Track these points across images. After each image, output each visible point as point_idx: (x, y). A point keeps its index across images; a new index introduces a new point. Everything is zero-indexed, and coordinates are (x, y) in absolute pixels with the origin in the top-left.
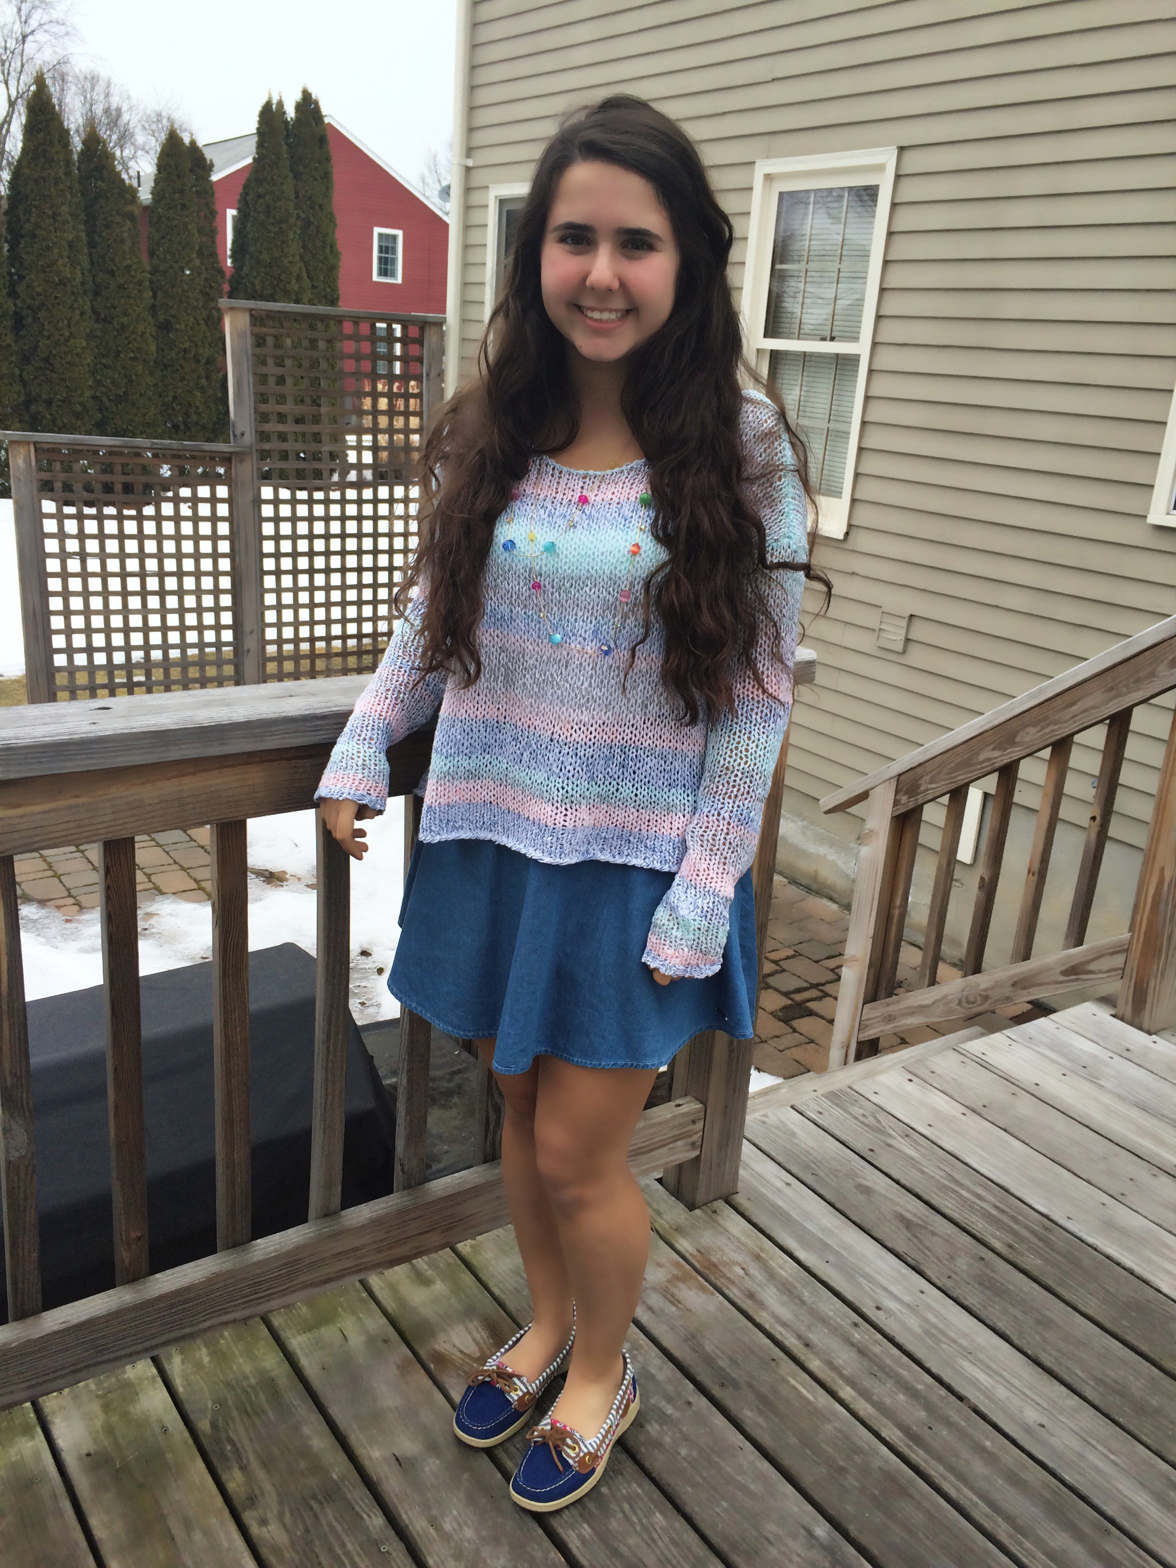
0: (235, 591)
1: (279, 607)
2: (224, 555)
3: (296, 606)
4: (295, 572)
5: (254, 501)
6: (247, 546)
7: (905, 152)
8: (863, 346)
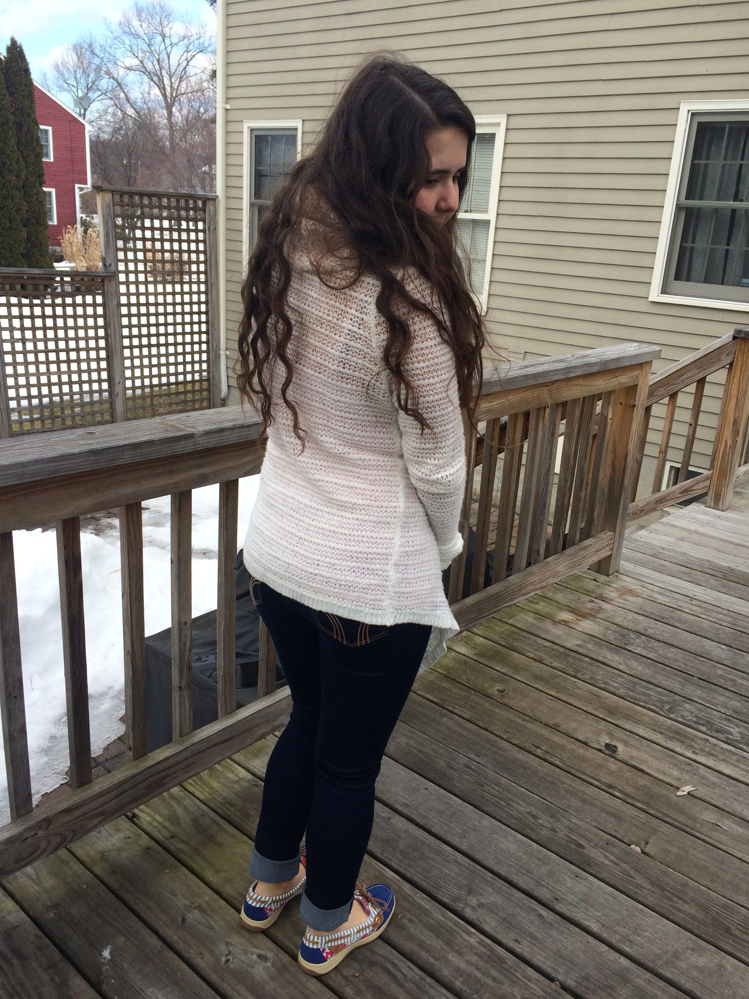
0: (108, 359)
1: (133, 368)
2: (102, 338)
3: (142, 367)
4: (141, 347)
5: (117, 305)
6: (114, 331)
7: (511, 117)
8: (491, 216)
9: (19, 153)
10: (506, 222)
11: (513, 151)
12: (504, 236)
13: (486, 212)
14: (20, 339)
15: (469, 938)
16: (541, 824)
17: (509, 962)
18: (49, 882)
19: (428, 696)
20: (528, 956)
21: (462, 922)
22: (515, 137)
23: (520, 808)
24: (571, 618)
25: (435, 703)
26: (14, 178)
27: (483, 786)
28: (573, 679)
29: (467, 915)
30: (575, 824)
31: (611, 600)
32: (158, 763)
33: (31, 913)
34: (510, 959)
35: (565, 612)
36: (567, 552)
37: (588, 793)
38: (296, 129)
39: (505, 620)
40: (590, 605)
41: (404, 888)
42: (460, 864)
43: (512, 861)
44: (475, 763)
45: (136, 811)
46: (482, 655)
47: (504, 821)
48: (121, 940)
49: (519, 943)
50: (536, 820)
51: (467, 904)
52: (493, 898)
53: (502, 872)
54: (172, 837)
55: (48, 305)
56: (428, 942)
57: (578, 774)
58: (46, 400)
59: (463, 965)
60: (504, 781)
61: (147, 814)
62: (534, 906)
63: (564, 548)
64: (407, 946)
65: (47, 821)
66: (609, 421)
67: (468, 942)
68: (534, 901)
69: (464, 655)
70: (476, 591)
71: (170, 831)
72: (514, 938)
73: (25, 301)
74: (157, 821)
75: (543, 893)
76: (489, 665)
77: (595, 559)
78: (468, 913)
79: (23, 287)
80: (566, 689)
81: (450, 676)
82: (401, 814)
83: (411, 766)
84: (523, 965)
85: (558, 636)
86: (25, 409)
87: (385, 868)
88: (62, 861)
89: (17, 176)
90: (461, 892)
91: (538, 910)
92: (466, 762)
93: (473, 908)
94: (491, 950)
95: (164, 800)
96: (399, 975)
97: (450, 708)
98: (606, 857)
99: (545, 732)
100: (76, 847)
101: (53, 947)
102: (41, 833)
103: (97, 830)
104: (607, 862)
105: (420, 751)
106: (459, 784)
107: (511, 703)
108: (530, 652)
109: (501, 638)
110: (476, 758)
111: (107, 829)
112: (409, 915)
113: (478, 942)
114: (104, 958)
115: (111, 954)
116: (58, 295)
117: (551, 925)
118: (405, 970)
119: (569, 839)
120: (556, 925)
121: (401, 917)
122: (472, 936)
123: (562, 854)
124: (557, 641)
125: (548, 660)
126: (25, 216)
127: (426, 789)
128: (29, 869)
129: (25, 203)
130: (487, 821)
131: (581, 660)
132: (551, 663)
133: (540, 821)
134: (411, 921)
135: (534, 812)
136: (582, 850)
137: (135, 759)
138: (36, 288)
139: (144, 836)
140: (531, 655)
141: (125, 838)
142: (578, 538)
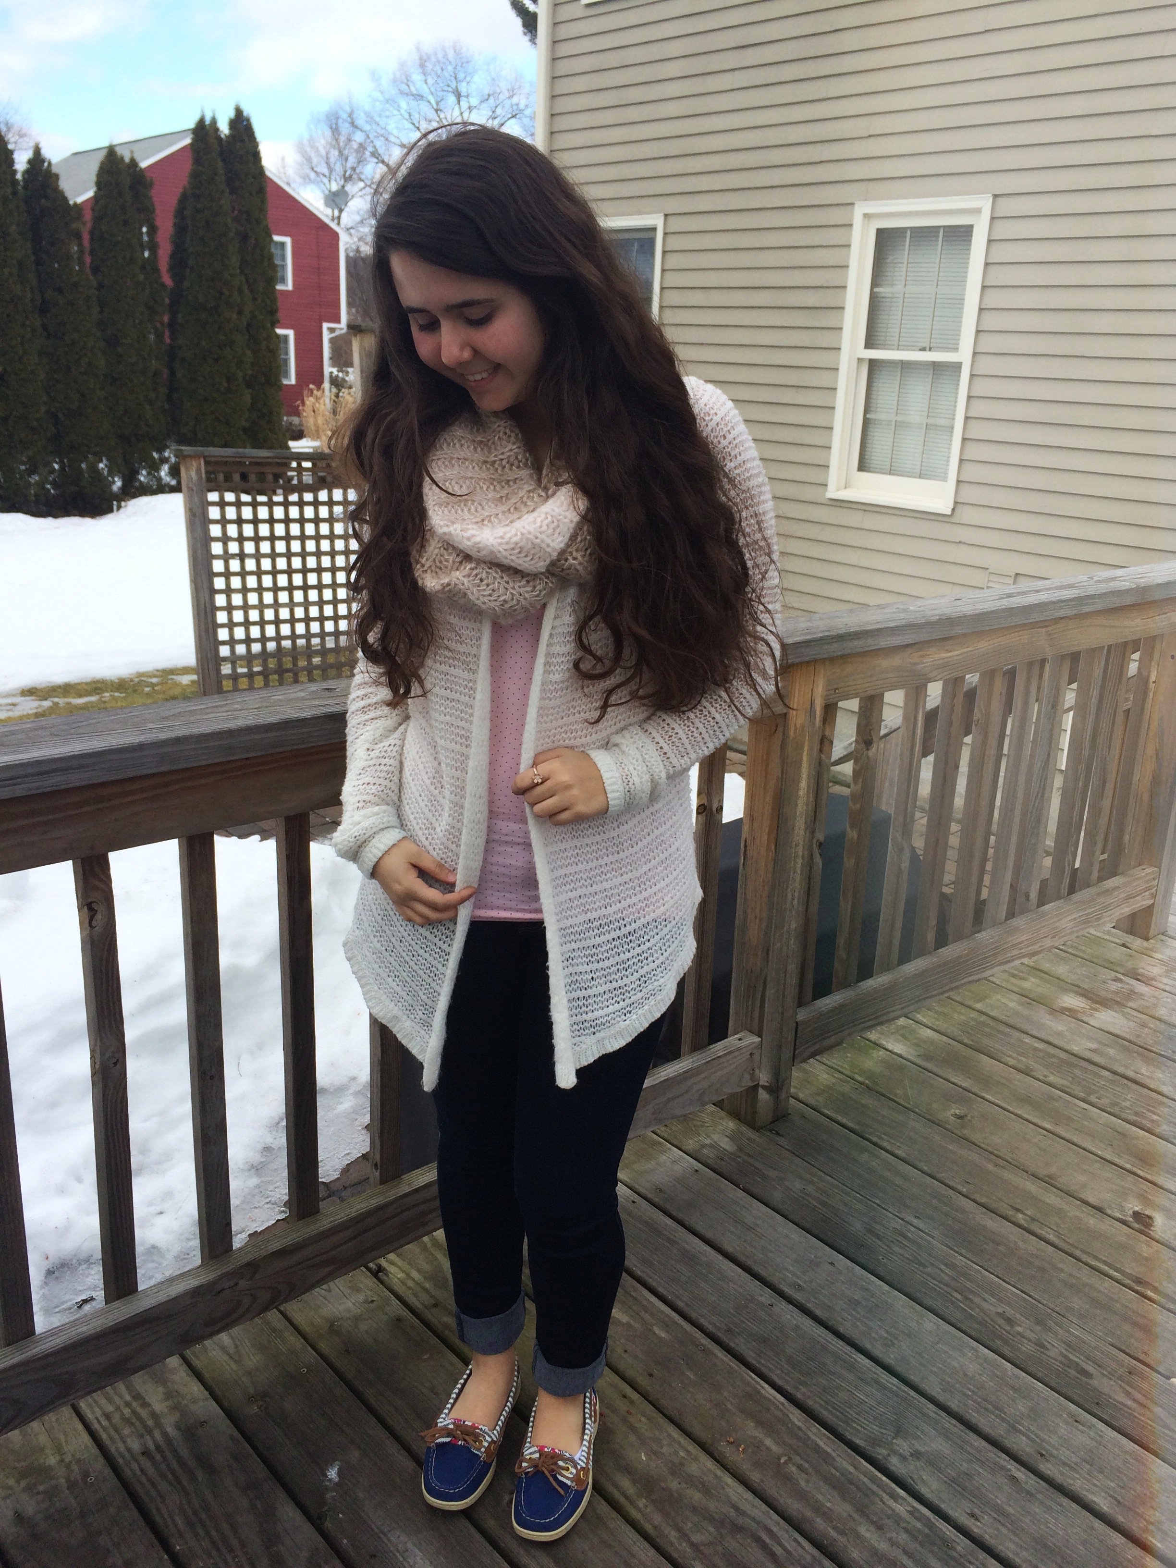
7: (999, 199)
8: (964, 355)
9: (243, 278)
10: (987, 365)
11: (1002, 253)
12: (983, 388)
13: (956, 349)
14: (236, 555)
15: (894, 1505)
16: (1019, 1333)
17: (959, 1548)
18: (253, 1360)
19: (839, 1118)
20: (991, 1541)
21: (884, 1478)
22: (1005, 230)
23: (986, 1306)
24: (1083, 1005)
25: (851, 1130)
26: (235, 316)
27: (925, 1266)
28: (1082, 1104)
29: (892, 1468)
30: (1077, 1337)
31: (1153, 979)
32: (417, 1191)
33: (226, 1404)
34: (962, 1544)
35: (1072, 995)
36: (1077, 897)
37: (1102, 1289)
38: (654, 229)
39: (970, 1003)
40: (1114, 986)
41: (791, 1416)
42: (885, 1388)
43: (970, 1390)
44: (913, 1229)
45: (383, 1262)
46: (928, 1058)
47: (959, 1325)
48: (355, 1455)
49: (977, 1520)
50: (1012, 1326)
51: (895, 1453)
52: (937, 1445)
53: (953, 1405)
54: (435, 1305)
55: (278, 504)
56: (828, 1505)
57: (1085, 1258)
58: (271, 646)
59: (883, 1546)
60: (960, 1260)
61: (400, 1268)
62: (1002, 1463)
63: (1072, 891)
64: (794, 1506)
65: (252, 1267)
66: (1152, 686)
67: (893, 1511)
68: (1004, 1456)
69: (900, 1056)
70: (921, 954)
71: (432, 1296)
72: (968, 1511)
73: (245, 498)
74: (413, 1280)
75: (1021, 1444)
76: (941, 1073)
77: (1126, 910)
78: (895, 1464)
79: (244, 477)
80: (1069, 1119)
81: (877, 1088)
82: (790, 1301)
83: (808, 1226)
84: (982, 1555)
85: (1060, 1034)
86: (241, 658)
87: (762, 1382)
88: (274, 1330)
89: (240, 313)
90: (884, 1431)
91: (1010, 1470)
92: (899, 1227)
93: (904, 1458)
94: (931, 1526)
95: (425, 1248)
96: (778, 1551)
97: (875, 1139)
98: (1128, 1394)
99: (1031, 1186)
100: (293, 1308)
101: (254, 1455)
102: (243, 1284)
103: (324, 1287)
104: (1130, 1403)
105: (824, 1204)
106: (885, 1260)
107: (977, 1137)
108: (1010, 1056)
109: (963, 1032)
110: (915, 1221)
111: (339, 1285)
112: (797, 1459)
113: (911, 1513)
114: (330, 1480)
115: (339, 1474)
116: (293, 489)
117: (1032, 1495)
118: (790, 1545)
119: (1066, 1362)
120: (1039, 1496)
121: (786, 1463)
122: (900, 1501)
123: (1053, 1384)
124: (1056, 1042)
125: (1040, 1071)
126: (250, 372)
127: (832, 1264)
128: (224, 1337)
129: (249, 353)
130: (930, 1322)
131: (1096, 1074)
132: (1046, 1076)
133: (1019, 1329)
134: (800, 1467)
135: (1010, 1312)
136: (1088, 1380)
137: (383, 1181)
138: (262, 477)
139: (395, 1301)
140: (1012, 1062)
141: (366, 1302)
142: (1095, 875)
